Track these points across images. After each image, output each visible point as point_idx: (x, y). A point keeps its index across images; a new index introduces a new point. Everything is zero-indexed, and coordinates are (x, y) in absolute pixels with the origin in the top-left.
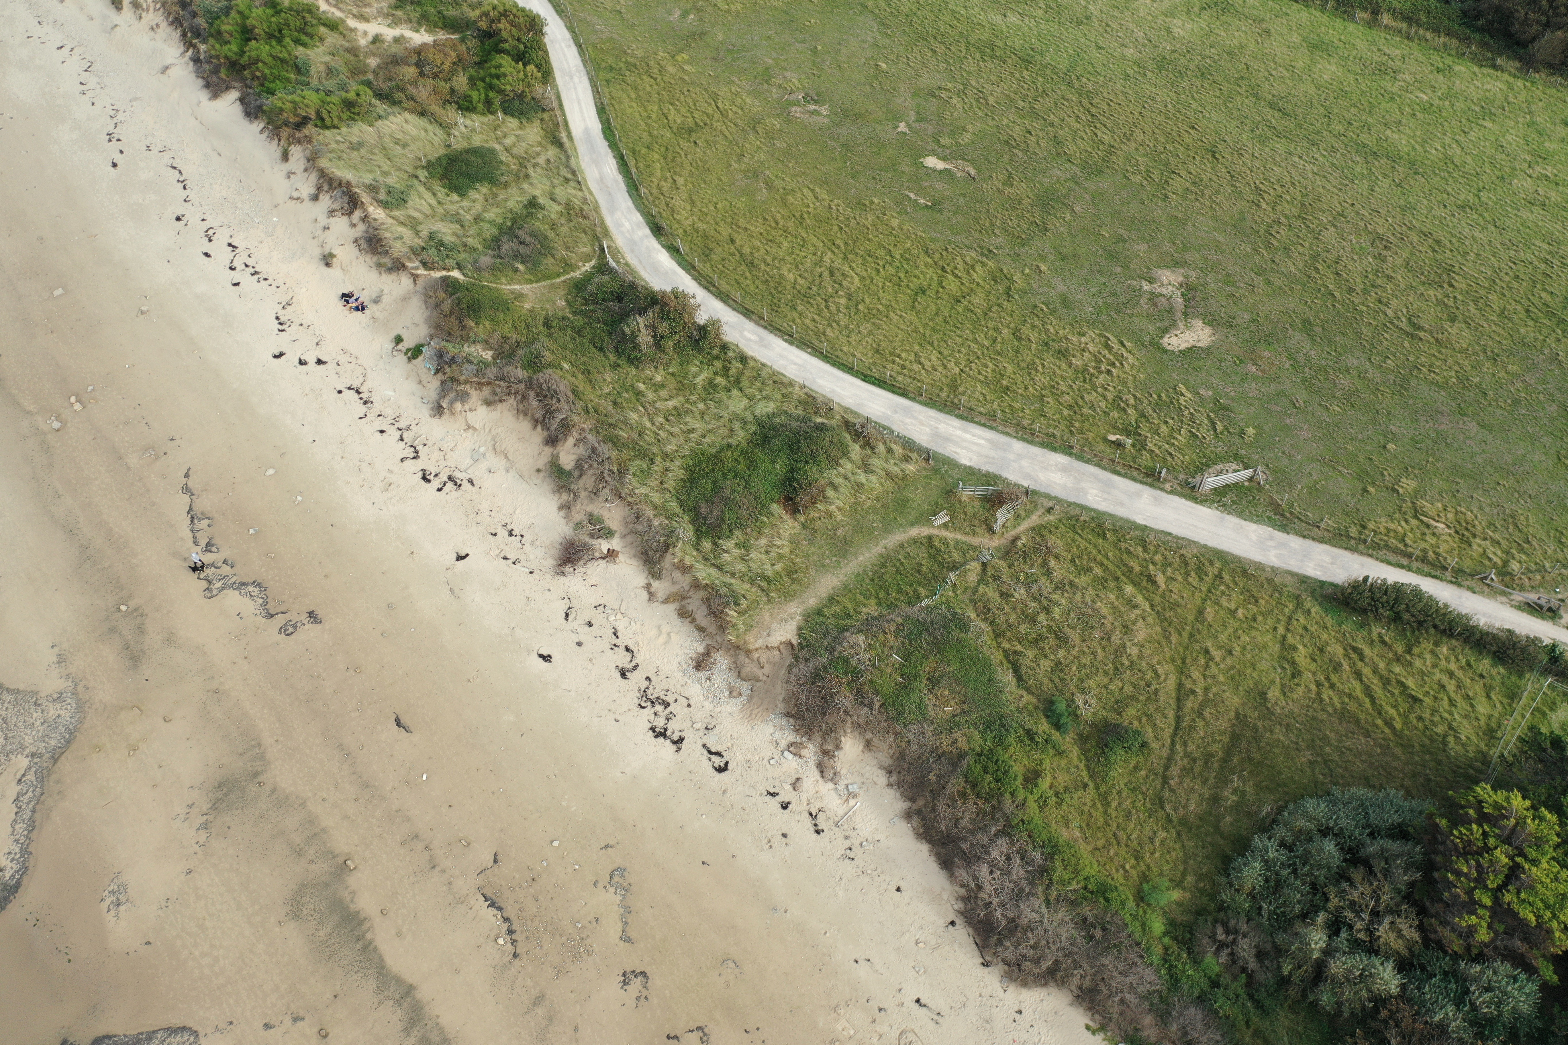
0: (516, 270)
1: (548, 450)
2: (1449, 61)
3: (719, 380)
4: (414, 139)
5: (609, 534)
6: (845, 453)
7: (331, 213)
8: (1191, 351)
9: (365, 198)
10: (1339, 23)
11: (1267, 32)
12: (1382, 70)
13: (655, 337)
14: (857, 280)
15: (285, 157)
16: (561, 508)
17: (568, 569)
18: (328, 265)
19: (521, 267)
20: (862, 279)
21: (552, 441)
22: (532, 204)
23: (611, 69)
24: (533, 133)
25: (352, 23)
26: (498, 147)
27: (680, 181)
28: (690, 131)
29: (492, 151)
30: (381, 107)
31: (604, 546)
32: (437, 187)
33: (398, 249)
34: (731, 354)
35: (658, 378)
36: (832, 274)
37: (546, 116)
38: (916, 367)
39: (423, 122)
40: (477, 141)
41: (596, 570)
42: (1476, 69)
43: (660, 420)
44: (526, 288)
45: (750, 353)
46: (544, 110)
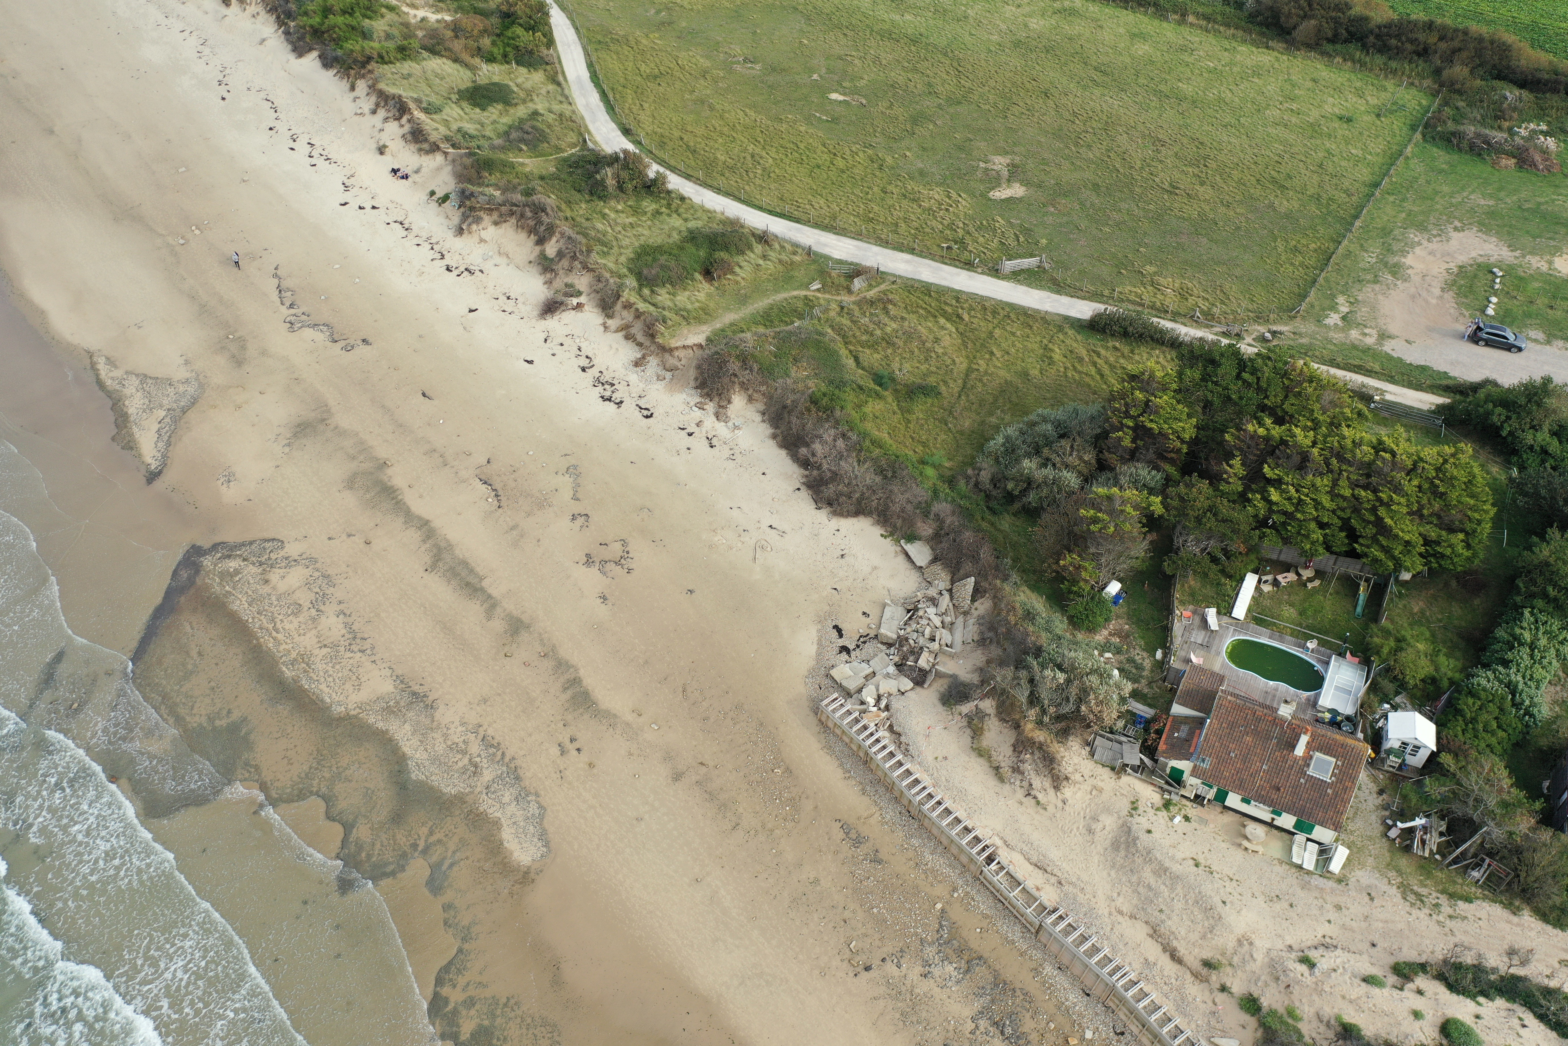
0: (521, 150)
1: (538, 249)
2: (1235, 44)
3: (663, 209)
4: (449, 75)
5: (579, 294)
6: (750, 248)
7: (386, 119)
8: (1010, 200)
9: (412, 105)
10: (1156, 22)
11: (1101, 27)
12: (1183, 49)
13: (618, 182)
14: (770, 160)
15: (353, 88)
16: (545, 283)
17: (548, 316)
18: (382, 153)
19: (524, 147)
20: (774, 159)
21: (541, 241)
22: (536, 113)
23: (600, 43)
24: (538, 77)
25: (405, 9)
26: (511, 84)
27: (646, 105)
28: (656, 77)
29: (507, 86)
30: (425, 54)
31: (575, 301)
32: (465, 104)
33: (434, 137)
34: (673, 195)
35: (620, 207)
36: (753, 156)
37: (548, 68)
38: (808, 207)
39: (457, 66)
40: (496, 79)
41: (568, 317)
42: (1254, 49)
43: (619, 228)
44: (527, 161)
45: (686, 195)
46: (547, 64)
